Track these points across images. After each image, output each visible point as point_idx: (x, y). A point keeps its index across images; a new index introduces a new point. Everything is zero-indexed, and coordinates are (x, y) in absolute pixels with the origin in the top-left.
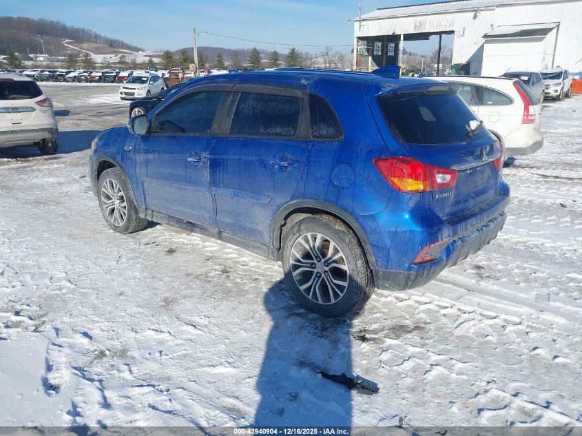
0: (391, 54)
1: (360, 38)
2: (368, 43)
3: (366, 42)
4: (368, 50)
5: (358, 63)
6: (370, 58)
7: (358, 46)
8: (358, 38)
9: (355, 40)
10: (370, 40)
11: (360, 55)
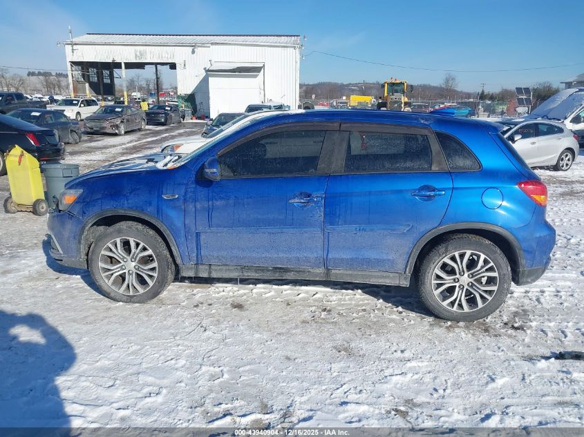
0: (107, 81)
1: (74, 63)
2: (83, 68)
3: (80, 68)
4: (83, 76)
5: (75, 90)
6: (87, 85)
7: (72, 71)
8: (72, 62)
9: (69, 64)
10: (84, 66)
11: (76, 82)
